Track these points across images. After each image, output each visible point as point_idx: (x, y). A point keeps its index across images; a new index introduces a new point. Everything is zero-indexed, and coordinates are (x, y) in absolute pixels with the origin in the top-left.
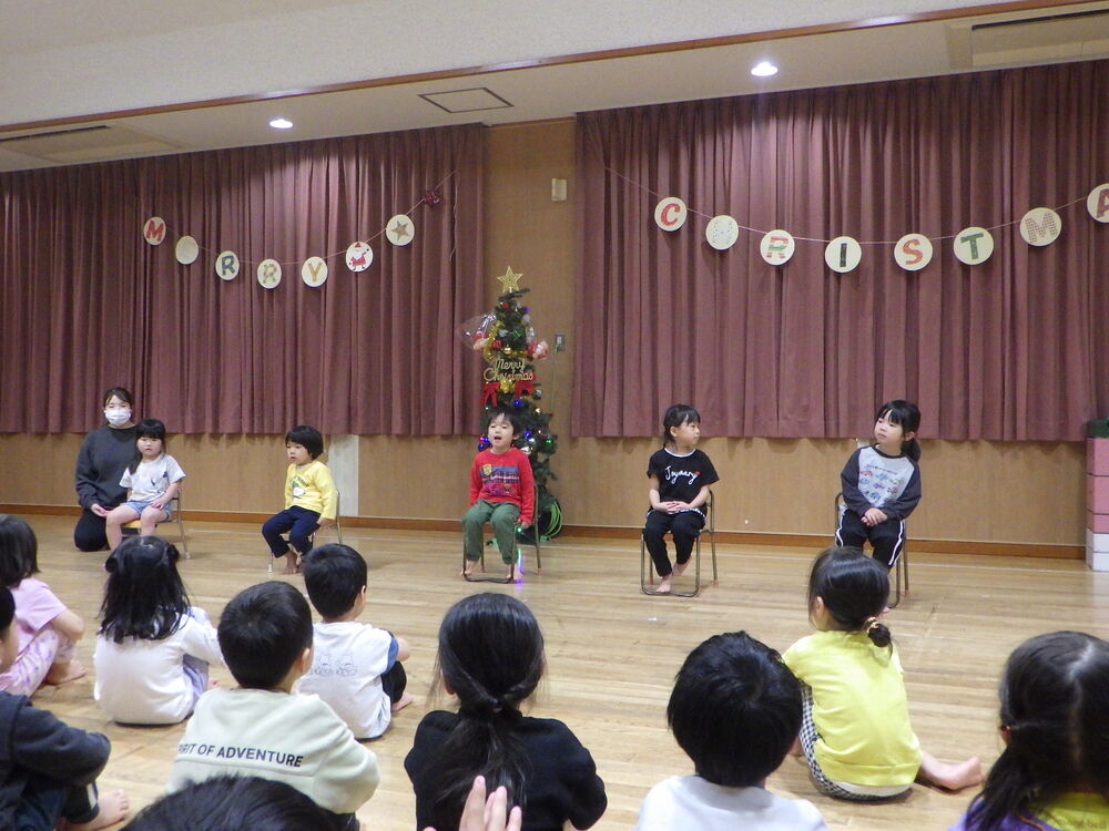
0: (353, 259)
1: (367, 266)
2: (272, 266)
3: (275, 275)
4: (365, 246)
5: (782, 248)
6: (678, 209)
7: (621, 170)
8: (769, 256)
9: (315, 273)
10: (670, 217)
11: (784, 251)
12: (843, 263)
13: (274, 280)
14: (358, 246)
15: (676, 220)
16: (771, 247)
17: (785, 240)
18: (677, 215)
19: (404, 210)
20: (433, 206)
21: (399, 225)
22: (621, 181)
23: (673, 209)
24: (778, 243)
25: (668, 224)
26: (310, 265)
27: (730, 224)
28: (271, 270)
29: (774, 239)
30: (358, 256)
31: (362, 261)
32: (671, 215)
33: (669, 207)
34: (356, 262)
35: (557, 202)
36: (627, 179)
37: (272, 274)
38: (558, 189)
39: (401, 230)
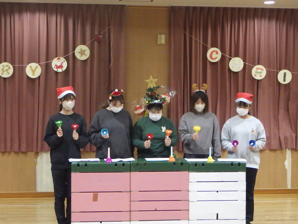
0: (56, 65)
1: (64, 69)
2: (8, 66)
3: (9, 71)
4: (62, 59)
5: (261, 73)
6: (217, 53)
7: (191, 33)
8: (255, 76)
9: (33, 71)
10: (214, 56)
11: (262, 74)
12: (284, 80)
13: (8, 73)
14: (59, 59)
15: (216, 58)
16: (256, 72)
17: (262, 69)
18: (216, 55)
19: (84, 43)
20: (99, 42)
21: (81, 50)
22: (191, 38)
23: (215, 53)
24: (259, 71)
25: (213, 59)
26: (31, 67)
27: (240, 61)
28: (6, 68)
29: (257, 69)
30: (59, 64)
31: (61, 67)
32: (214, 55)
33: (213, 52)
34: (58, 67)
35: (160, 45)
36: (194, 38)
37: (7, 70)
38: (161, 39)
39: (82, 53)
